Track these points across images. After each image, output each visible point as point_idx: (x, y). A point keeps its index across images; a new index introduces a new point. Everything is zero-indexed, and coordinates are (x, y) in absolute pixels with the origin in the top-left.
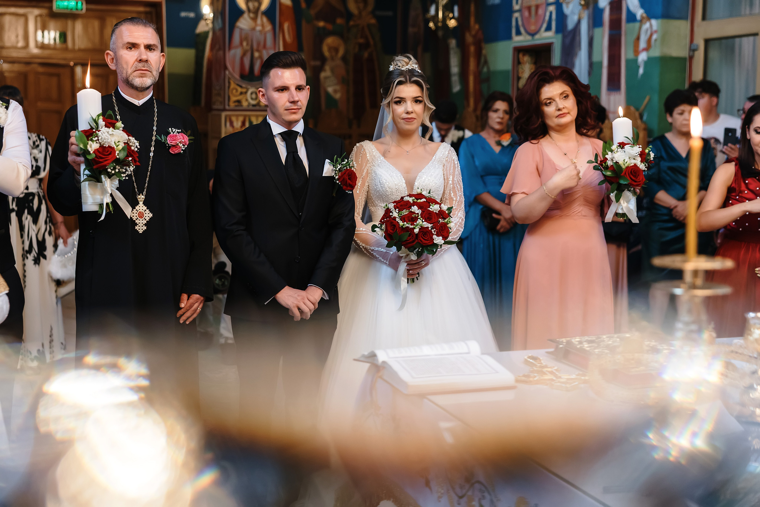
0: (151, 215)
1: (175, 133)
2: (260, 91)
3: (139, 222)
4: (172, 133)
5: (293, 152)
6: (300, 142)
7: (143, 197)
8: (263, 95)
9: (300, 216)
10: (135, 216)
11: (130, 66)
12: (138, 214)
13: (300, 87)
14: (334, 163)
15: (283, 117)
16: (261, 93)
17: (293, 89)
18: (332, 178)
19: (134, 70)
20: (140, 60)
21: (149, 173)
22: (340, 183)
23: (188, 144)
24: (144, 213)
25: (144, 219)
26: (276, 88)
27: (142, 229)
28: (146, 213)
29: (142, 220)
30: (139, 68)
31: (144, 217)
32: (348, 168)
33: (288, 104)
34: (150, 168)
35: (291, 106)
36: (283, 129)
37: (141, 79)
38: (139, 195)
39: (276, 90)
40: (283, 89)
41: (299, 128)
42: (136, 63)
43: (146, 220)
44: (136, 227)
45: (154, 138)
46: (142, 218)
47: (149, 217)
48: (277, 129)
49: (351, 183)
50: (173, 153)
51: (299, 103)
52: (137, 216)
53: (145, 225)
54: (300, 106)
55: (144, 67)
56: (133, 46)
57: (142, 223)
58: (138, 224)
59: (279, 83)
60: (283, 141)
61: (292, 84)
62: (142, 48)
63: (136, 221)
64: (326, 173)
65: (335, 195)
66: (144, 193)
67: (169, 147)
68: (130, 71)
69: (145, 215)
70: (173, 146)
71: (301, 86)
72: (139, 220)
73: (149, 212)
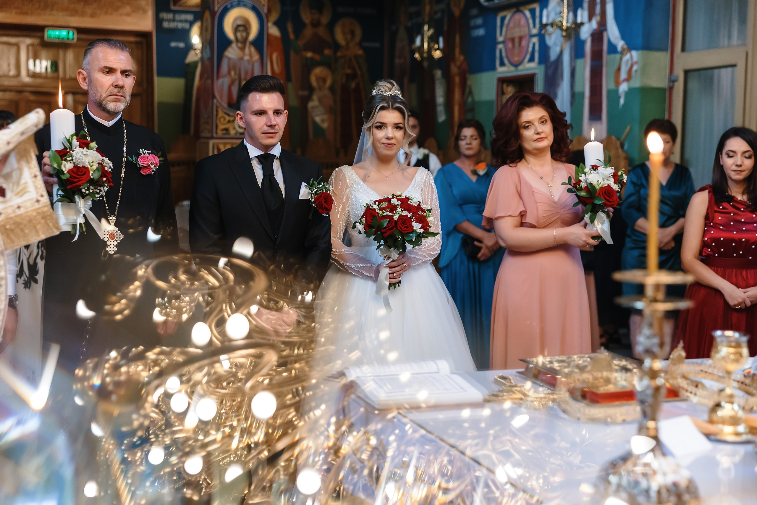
0: (122, 237)
1: (145, 154)
2: (238, 114)
3: (111, 243)
4: (142, 154)
5: (270, 175)
6: (276, 165)
7: (114, 218)
8: (241, 118)
9: (276, 239)
10: (106, 237)
11: (104, 90)
12: (110, 235)
13: (278, 112)
14: (310, 186)
15: (260, 141)
16: (239, 116)
17: (271, 113)
18: (308, 201)
19: (109, 95)
20: (116, 85)
21: (120, 194)
22: (316, 206)
23: (159, 165)
24: (116, 235)
25: (116, 240)
26: (253, 112)
27: (113, 251)
28: (117, 235)
29: (114, 241)
30: (113, 93)
31: (116, 238)
32: (324, 191)
33: (266, 128)
34: (121, 189)
35: (268, 130)
36: (259, 153)
37: (114, 104)
38: (111, 216)
39: (253, 114)
40: (261, 113)
41: (276, 151)
42: (112, 88)
43: (117, 241)
44: (107, 248)
45: (124, 159)
46: (113, 239)
47: (120, 238)
48: (254, 152)
49: (327, 206)
50: (145, 174)
51: (277, 127)
52: (109, 238)
53: (116, 246)
54: (277, 130)
55: (119, 93)
56: (110, 70)
57: (114, 244)
58: (109, 246)
59: (256, 107)
60: (259, 164)
61: (270, 109)
62: (119, 73)
63: (107, 242)
64: (302, 196)
65: (311, 218)
66: (116, 214)
67: (142, 168)
68: (104, 95)
69: (116, 236)
70: (145, 167)
71: (279, 110)
72: (111, 241)
73: (120, 234)
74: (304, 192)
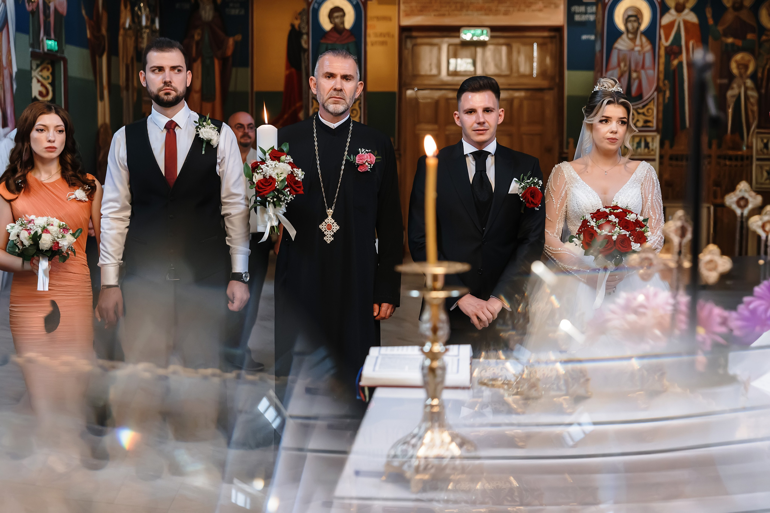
0: (338, 228)
1: (363, 153)
2: (455, 114)
3: (328, 233)
4: (361, 153)
5: (481, 171)
7: (331, 211)
8: (458, 118)
9: (484, 231)
10: (324, 228)
11: (326, 93)
12: (327, 226)
13: (488, 109)
14: (521, 181)
15: (472, 138)
16: (457, 116)
17: (480, 111)
18: (516, 195)
19: (329, 97)
20: (335, 89)
21: (338, 189)
22: (524, 201)
23: (375, 163)
24: (332, 226)
25: (332, 230)
26: (465, 111)
27: (330, 240)
28: (333, 226)
29: (330, 232)
30: (333, 96)
31: (332, 229)
32: (533, 186)
33: (476, 125)
34: (339, 184)
35: (477, 127)
36: (474, 149)
37: (335, 105)
38: (328, 209)
39: (465, 112)
40: (471, 111)
42: (332, 91)
43: (333, 231)
44: (324, 238)
45: (345, 158)
46: (330, 230)
47: (336, 229)
48: (468, 149)
49: (533, 201)
50: (361, 171)
51: (486, 124)
52: (326, 228)
53: (333, 236)
54: (487, 127)
55: (338, 96)
56: (331, 76)
57: (330, 234)
58: (326, 236)
59: (467, 106)
61: (479, 107)
62: (339, 78)
63: (325, 232)
64: (511, 191)
66: (333, 207)
67: (358, 165)
68: (326, 98)
69: (333, 227)
70: (361, 165)
71: (488, 108)
72: (328, 232)
73: (336, 225)
74: (515, 187)
